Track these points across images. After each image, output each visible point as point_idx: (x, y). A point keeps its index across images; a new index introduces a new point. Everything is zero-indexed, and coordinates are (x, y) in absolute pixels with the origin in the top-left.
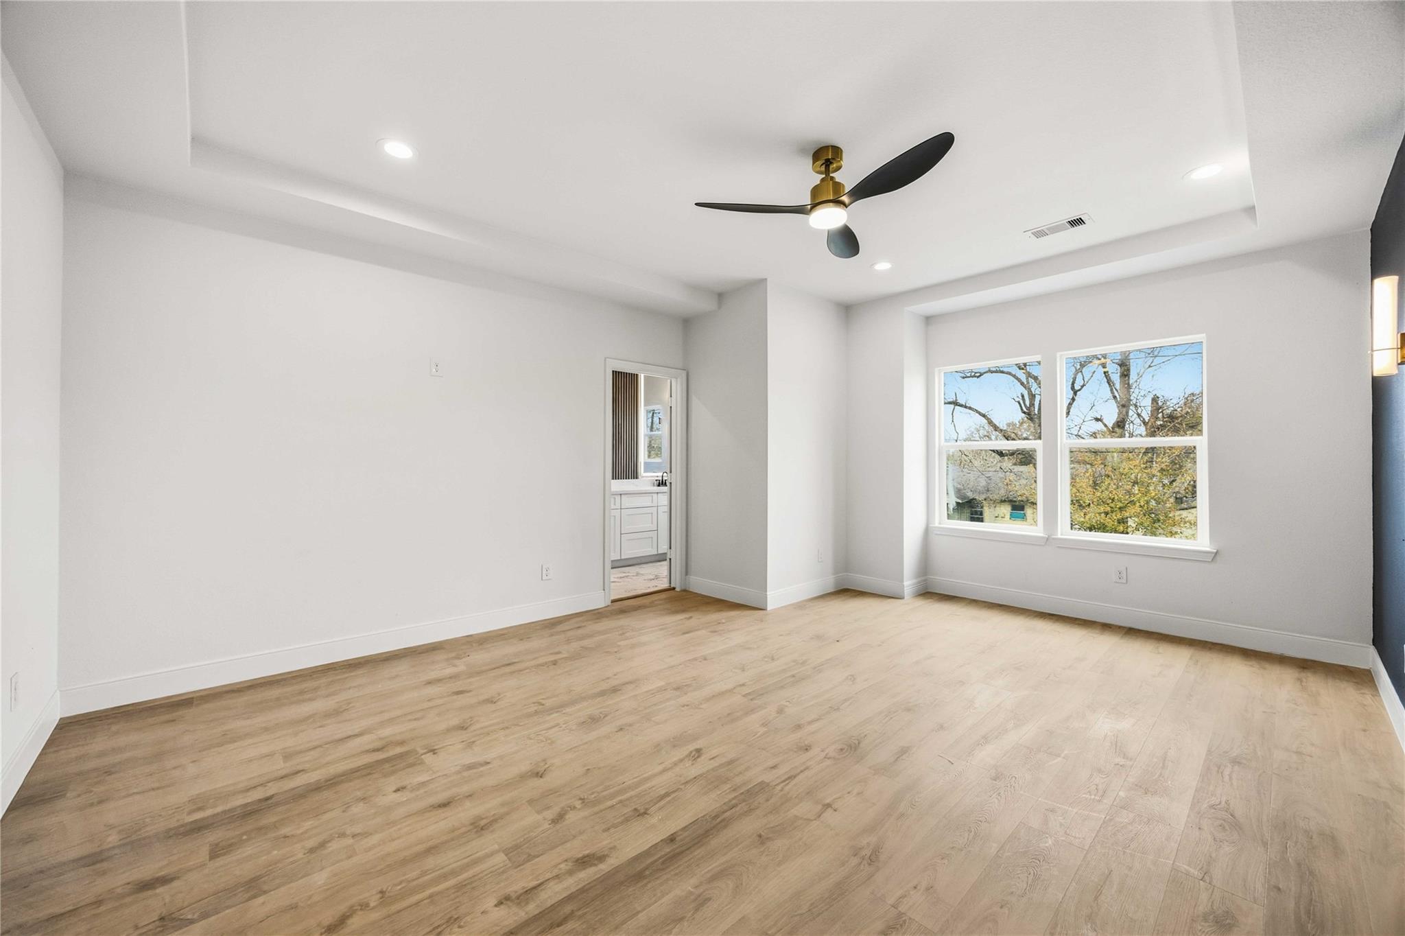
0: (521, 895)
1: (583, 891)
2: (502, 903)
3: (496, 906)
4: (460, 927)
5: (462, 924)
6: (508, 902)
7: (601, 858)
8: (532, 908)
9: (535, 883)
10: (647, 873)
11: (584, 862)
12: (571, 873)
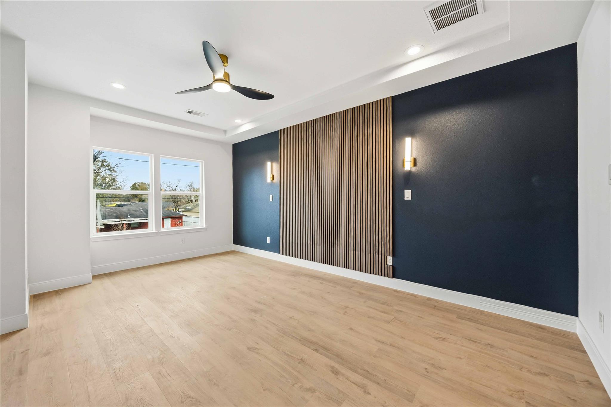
0: (361, 388)
1: (350, 369)
2: (368, 393)
3: (370, 394)
4: (386, 403)
5: (384, 403)
6: (367, 391)
7: (333, 367)
8: (365, 381)
9: (353, 385)
10: (335, 354)
11: (336, 372)
12: (343, 375)
